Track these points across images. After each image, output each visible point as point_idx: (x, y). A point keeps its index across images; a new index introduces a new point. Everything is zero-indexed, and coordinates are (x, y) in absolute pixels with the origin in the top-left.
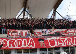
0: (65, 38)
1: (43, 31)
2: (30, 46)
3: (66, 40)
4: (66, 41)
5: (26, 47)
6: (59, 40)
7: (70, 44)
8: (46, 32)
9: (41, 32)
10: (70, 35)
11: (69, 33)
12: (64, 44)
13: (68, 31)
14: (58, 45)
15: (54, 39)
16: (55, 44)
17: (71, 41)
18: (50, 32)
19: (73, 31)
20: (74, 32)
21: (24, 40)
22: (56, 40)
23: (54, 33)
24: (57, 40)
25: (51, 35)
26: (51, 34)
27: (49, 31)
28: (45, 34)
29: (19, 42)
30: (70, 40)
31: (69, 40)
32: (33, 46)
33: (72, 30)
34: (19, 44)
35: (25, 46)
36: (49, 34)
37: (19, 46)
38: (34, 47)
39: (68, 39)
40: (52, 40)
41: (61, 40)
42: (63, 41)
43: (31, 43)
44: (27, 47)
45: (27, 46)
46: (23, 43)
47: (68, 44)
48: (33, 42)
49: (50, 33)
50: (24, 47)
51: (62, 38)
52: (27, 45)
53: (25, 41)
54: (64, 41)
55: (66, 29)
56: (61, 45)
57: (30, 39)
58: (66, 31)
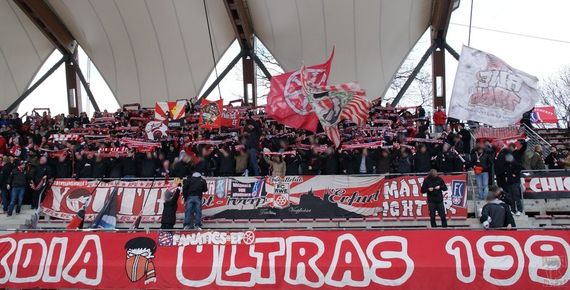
0: (280, 240)
1: (234, 190)
2: (74, 276)
3: (281, 253)
4: (280, 260)
5: (56, 279)
6: (243, 248)
7: (301, 279)
8: (254, 193)
9: (220, 196)
12: (265, 273)
13: (390, 189)
14: (224, 277)
15: (213, 244)
16: (207, 272)
17: (312, 262)
18: (271, 196)
21: (55, 240)
22: (223, 248)
23: (297, 201)
24: (228, 246)
26: (276, 205)
27: (270, 189)
29: (30, 252)
31: (302, 252)
32: (91, 274)
34: (26, 264)
35: (53, 272)
37: (22, 273)
38: (95, 282)
39: (296, 246)
40: (199, 249)
41: (252, 248)
42: (260, 256)
43: (87, 259)
44: (63, 282)
45: (63, 274)
46: (46, 259)
47: (287, 278)
48: (94, 257)
49: (271, 200)
50: (48, 279)
51: (260, 240)
52: (64, 267)
53: (58, 247)
54: (272, 256)
56: (246, 277)
57: (87, 238)
58: (380, 186)
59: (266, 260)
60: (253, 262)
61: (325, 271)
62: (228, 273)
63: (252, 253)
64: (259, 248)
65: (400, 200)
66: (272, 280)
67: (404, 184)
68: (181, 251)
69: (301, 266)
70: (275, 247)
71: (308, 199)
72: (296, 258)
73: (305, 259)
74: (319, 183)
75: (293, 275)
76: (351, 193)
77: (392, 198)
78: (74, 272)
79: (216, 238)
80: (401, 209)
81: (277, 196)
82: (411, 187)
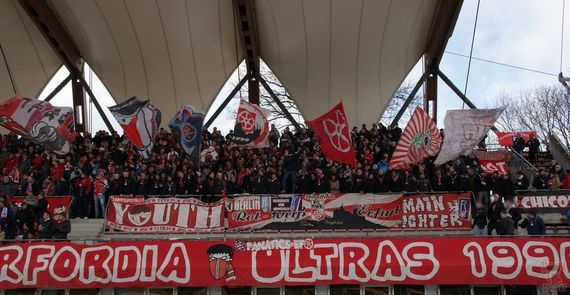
0: (334, 246)
1: (275, 205)
2: (167, 276)
3: (335, 256)
4: (335, 262)
5: (152, 279)
6: (304, 252)
7: (353, 276)
8: (292, 208)
9: (265, 210)
10: (414, 225)
11: (412, 217)
12: (324, 271)
13: (408, 205)
14: (291, 275)
15: (280, 249)
16: (277, 270)
17: (360, 262)
18: (309, 210)
19: (439, 205)
20: (442, 208)
21: (147, 248)
22: (288, 252)
23: (331, 214)
24: (293, 251)
25: (313, 222)
26: (313, 218)
27: (306, 204)
28: (282, 219)
29: (126, 257)
30: (359, 253)
31: (352, 254)
32: (181, 274)
33: (433, 198)
34: (125, 267)
35: (148, 273)
36: (301, 218)
37: (121, 274)
38: (185, 281)
39: (347, 250)
40: (269, 253)
41: (312, 252)
42: (318, 258)
43: (176, 261)
44: (157, 280)
45: (157, 274)
46: (141, 263)
47: (341, 275)
48: (182, 260)
49: (309, 214)
50: (144, 279)
51: (317, 246)
52: (157, 269)
53: (150, 253)
54: (328, 258)
55: (400, 195)
56: (309, 274)
57: (174, 246)
58: (399, 203)
59: (324, 261)
60: (313, 263)
61: (371, 269)
62: (294, 272)
63: (312, 255)
64: (317, 252)
65: (416, 214)
66: (329, 276)
67: (419, 201)
68: (254, 255)
69: (352, 266)
70: (330, 251)
71: (340, 212)
72: (348, 260)
73: (355, 260)
74: (349, 200)
75: (346, 272)
76: (375, 207)
77: (410, 213)
78: (166, 273)
79: (282, 244)
80: (417, 221)
81: (314, 211)
82: (425, 203)
